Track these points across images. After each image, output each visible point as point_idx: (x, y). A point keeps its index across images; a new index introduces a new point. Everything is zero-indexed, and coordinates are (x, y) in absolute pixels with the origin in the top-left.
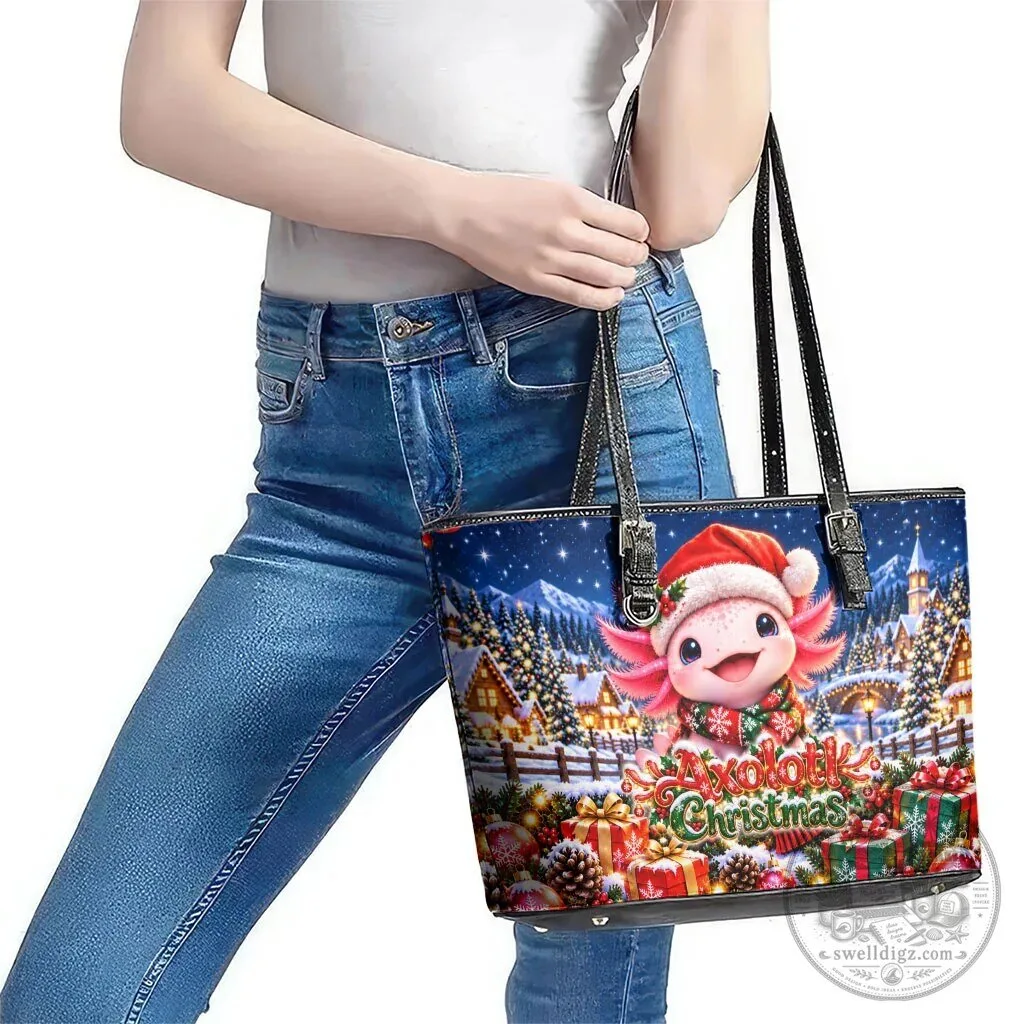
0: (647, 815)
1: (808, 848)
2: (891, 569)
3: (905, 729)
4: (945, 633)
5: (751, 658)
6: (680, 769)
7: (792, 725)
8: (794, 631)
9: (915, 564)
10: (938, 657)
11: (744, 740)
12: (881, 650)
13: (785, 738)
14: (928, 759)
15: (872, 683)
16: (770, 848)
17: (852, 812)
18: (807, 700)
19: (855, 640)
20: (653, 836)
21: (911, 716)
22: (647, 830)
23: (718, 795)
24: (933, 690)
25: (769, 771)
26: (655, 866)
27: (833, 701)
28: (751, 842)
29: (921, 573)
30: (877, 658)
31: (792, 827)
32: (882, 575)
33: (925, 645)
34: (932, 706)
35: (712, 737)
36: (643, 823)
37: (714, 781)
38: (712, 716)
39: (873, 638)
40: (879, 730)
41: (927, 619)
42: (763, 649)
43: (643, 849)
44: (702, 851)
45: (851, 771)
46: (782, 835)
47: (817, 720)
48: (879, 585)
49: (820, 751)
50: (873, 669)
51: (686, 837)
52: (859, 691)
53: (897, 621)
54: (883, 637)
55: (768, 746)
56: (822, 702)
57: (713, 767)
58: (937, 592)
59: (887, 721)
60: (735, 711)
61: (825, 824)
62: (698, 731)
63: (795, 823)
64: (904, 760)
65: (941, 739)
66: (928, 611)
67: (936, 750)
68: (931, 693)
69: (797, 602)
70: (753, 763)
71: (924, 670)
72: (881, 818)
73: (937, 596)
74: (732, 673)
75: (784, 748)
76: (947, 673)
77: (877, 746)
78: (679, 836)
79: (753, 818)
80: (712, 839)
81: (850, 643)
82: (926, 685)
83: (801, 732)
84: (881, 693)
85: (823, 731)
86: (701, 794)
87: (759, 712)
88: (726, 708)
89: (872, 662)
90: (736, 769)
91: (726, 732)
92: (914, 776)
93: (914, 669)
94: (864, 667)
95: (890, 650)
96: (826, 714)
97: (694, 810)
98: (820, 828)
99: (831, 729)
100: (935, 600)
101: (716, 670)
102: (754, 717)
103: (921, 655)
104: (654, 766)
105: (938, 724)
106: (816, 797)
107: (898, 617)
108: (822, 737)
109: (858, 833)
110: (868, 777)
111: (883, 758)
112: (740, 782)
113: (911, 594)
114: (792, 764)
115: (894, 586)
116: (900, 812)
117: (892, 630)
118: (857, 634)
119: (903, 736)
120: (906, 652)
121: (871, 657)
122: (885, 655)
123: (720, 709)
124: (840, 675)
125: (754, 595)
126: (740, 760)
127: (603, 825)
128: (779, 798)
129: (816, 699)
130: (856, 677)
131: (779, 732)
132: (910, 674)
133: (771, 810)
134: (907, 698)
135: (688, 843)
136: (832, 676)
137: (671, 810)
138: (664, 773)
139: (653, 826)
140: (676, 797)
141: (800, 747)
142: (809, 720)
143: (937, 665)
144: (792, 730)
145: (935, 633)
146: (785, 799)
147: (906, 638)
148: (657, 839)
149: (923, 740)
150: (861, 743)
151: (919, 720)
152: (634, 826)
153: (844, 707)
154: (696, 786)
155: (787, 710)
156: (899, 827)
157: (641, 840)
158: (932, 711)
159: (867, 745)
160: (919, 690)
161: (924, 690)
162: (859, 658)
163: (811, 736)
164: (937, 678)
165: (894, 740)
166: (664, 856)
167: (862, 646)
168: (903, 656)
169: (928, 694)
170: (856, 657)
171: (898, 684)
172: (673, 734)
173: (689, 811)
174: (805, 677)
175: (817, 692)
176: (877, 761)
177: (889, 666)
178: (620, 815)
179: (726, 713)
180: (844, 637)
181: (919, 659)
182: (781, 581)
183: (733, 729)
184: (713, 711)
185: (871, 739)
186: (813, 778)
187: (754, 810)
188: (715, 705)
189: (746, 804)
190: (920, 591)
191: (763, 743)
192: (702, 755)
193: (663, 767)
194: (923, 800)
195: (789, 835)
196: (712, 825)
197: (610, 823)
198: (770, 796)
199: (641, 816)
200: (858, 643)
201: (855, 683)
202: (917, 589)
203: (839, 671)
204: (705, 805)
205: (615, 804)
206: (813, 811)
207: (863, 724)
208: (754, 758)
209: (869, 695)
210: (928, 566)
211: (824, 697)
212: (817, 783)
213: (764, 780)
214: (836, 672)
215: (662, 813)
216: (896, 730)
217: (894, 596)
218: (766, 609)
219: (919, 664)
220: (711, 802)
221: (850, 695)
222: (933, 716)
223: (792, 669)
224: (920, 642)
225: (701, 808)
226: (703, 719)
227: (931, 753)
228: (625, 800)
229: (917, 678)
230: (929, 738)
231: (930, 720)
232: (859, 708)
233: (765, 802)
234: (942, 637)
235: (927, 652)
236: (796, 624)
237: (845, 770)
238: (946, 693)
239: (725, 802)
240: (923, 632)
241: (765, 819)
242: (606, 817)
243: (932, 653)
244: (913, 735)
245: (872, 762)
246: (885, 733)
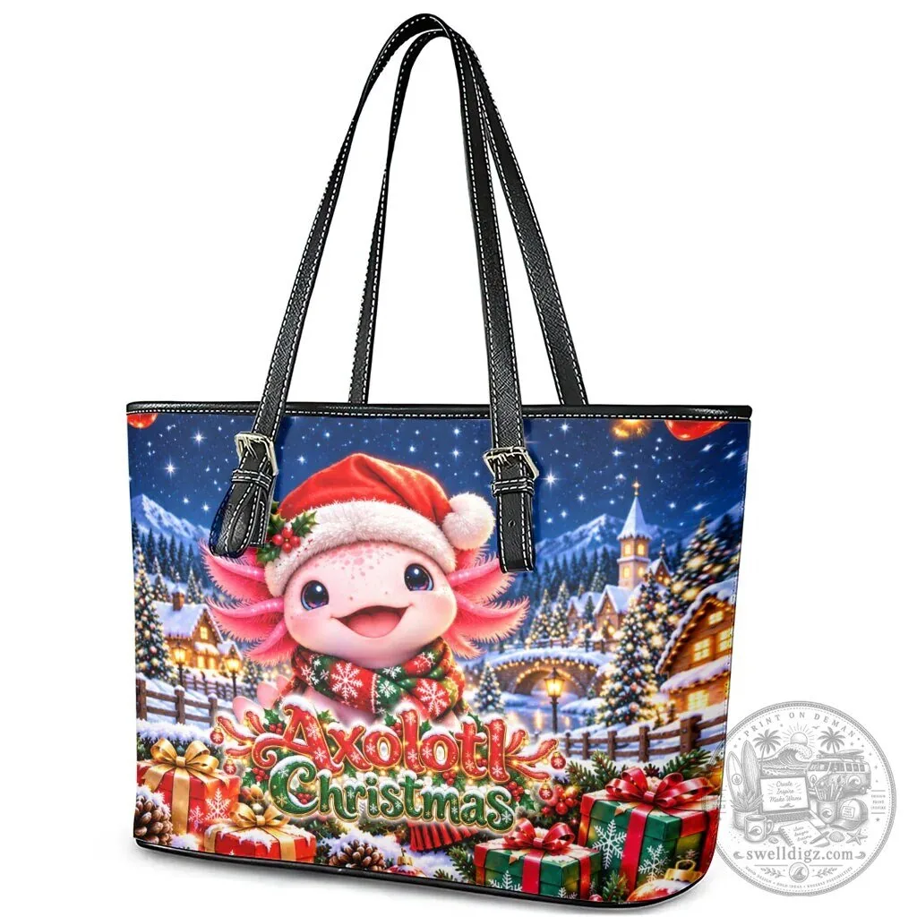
0: (240, 774)
1: (455, 850)
2: (596, 530)
3: (603, 724)
4: (670, 613)
5: (398, 613)
6: (289, 728)
7: (445, 698)
8: (456, 588)
9: (630, 527)
10: (657, 641)
11: (377, 707)
12: (577, 624)
13: (434, 712)
14: (633, 765)
15: (562, 661)
16: (402, 842)
17: (523, 816)
18: (468, 671)
19: (541, 608)
20: (242, 798)
21: (613, 708)
22: (237, 791)
23: (338, 766)
24: (647, 680)
25: (408, 749)
26: (243, 836)
27: (505, 677)
28: (378, 830)
29: (639, 539)
30: (571, 633)
31: (435, 820)
32: (582, 537)
33: (640, 625)
34: (644, 699)
35: (336, 697)
36: (233, 782)
37: (333, 749)
38: (337, 673)
39: (566, 609)
40: (567, 721)
41: (645, 594)
42: (411, 605)
43: (229, 812)
44: (307, 829)
45: (524, 765)
46: (420, 828)
47: (480, 696)
48: (578, 547)
49: (482, 735)
50: (564, 645)
51: (288, 808)
52: (543, 669)
53: (601, 591)
54: (580, 608)
55: (411, 718)
56: (489, 675)
57: (332, 731)
58: (661, 563)
59: (580, 710)
60: (367, 671)
61: (483, 823)
62: (316, 688)
63: (441, 816)
64: (599, 762)
65: (652, 742)
66: (647, 584)
67: (645, 754)
68: (643, 682)
69: (462, 556)
70: (387, 735)
71: (636, 655)
72: (562, 828)
73: (661, 568)
74: (366, 627)
75: (431, 724)
76: (669, 662)
77: (563, 740)
78: (279, 805)
79: (382, 801)
80: (324, 816)
81: (534, 612)
82: (637, 671)
83: (458, 708)
84: (573, 675)
85: (488, 711)
86: (315, 761)
87: (400, 677)
88: (355, 665)
89: (563, 636)
90: (363, 739)
91: (355, 694)
92: (612, 783)
93: (622, 652)
94: (552, 642)
95: (589, 625)
96: (493, 691)
97: (302, 777)
98: (476, 828)
99: (500, 711)
100: (658, 573)
101: (348, 621)
102: (395, 681)
103: (633, 636)
104: (254, 718)
105: (651, 723)
106: (471, 788)
107: (603, 587)
108: (486, 719)
109: (528, 843)
110: (547, 776)
111: (569, 754)
112: (368, 755)
113: (622, 562)
114: (440, 745)
115: (600, 551)
116: (589, 826)
117: (594, 601)
118: (544, 601)
119: (599, 731)
120: (611, 630)
121: (562, 630)
122: (582, 630)
123: (348, 666)
124: (518, 647)
125: (403, 540)
126: (370, 729)
127: (180, 775)
128: (419, 782)
129: (481, 671)
130: (540, 652)
131: (426, 704)
132: (616, 657)
133: (409, 795)
134: (608, 686)
135: (290, 816)
136: (506, 647)
137: (272, 773)
138: (267, 729)
139: (246, 788)
140: (280, 759)
141: (454, 726)
142: (470, 695)
143: (655, 652)
144: (445, 704)
145: (655, 612)
146: (427, 784)
147: (613, 613)
148: (249, 803)
149: (628, 741)
150: (541, 733)
151: (624, 715)
152: (221, 784)
153: (519, 685)
154: (308, 751)
155: (440, 679)
156: (586, 843)
157: (227, 802)
158: (644, 706)
159: (549, 736)
160: (626, 678)
161: (634, 678)
162: (545, 629)
163: (470, 715)
164: (654, 666)
165: (587, 735)
166: (255, 825)
167: (551, 616)
168: (606, 634)
169: (639, 684)
170: (541, 629)
171: (597, 666)
172: (283, 685)
173: (296, 778)
174: (467, 644)
175: (483, 663)
176: (561, 757)
177: (586, 645)
178: (205, 768)
179: (356, 671)
180: (525, 602)
181: (630, 640)
182: (441, 528)
183: (364, 692)
184: (339, 666)
185: (556, 729)
186: (470, 765)
187: (385, 792)
188: (343, 660)
189: (375, 782)
190: (636, 561)
191: (404, 714)
192: (319, 716)
193: (267, 722)
194: (622, 814)
195: (429, 829)
196: (324, 799)
197: (190, 774)
198: (407, 778)
199: (232, 773)
200: (544, 612)
201: (538, 659)
202: (632, 557)
203: (516, 642)
204: (318, 775)
205: (200, 754)
206: (466, 805)
207: (545, 709)
208: (390, 730)
209: (556, 676)
210: (649, 532)
211: (491, 670)
212: (474, 772)
213: (399, 757)
214: (511, 643)
215: (260, 774)
216: (590, 723)
217: (599, 562)
218: (419, 559)
219: (630, 647)
220: (326, 773)
221: (529, 672)
222: (645, 712)
223: (450, 632)
224: (632, 620)
225: (312, 777)
226: (324, 674)
227: (637, 758)
228: (213, 752)
229: (625, 663)
230: (636, 739)
231: (639, 717)
232: (539, 689)
233: (401, 785)
234: (665, 617)
235: (642, 634)
236: (458, 580)
237: (515, 763)
238: (665, 686)
239: (346, 777)
240: (637, 609)
241: (398, 805)
242: (187, 767)
243: (649, 635)
244: (615, 733)
245: (554, 758)
246: (575, 725)
